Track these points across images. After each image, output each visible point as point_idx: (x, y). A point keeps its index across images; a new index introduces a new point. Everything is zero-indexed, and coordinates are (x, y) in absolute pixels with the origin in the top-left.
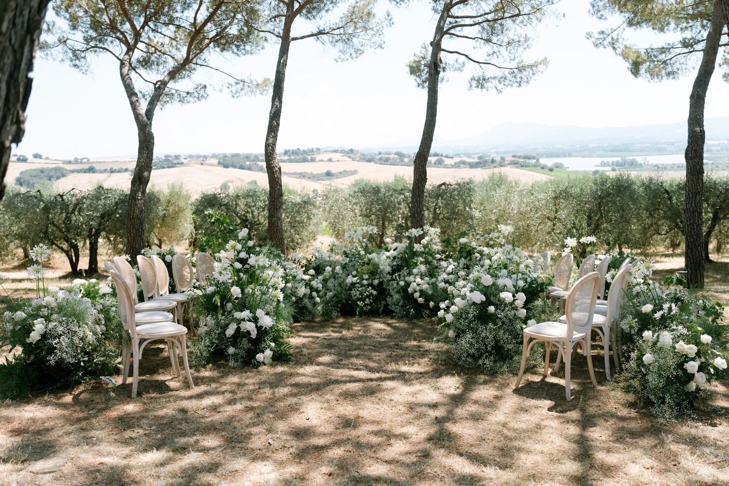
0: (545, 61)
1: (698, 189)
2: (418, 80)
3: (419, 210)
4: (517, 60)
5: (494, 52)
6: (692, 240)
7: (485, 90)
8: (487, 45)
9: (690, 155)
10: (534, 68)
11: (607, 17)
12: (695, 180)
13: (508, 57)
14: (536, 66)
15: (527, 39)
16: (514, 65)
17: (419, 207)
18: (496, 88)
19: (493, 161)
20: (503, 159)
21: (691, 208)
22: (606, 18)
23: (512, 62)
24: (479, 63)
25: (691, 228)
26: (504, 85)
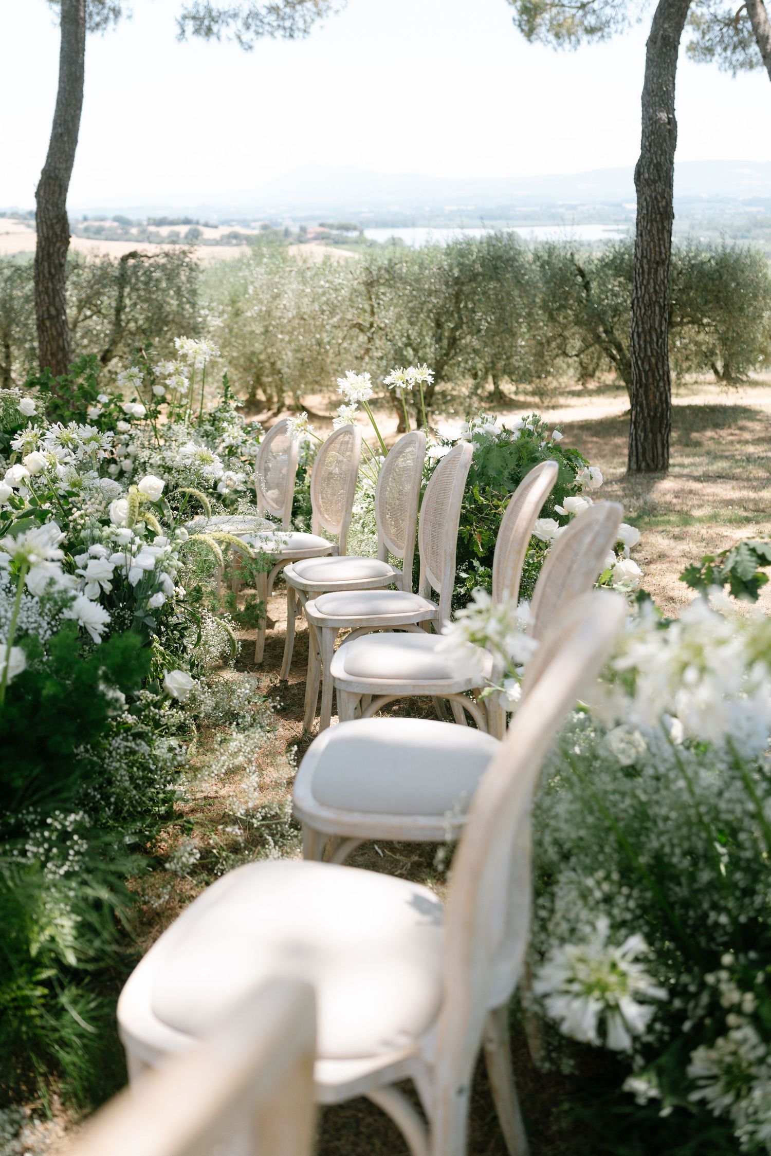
1: (660, 253)
3: (53, 311)
6: (647, 368)
7: (213, 39)
9: (646, 176)
12: (655, 232)
17: (52, 303)
19: (287, 234)
20: (303, 230)
21: (647, 297)
25: (645, 341)
26: (256, 31)
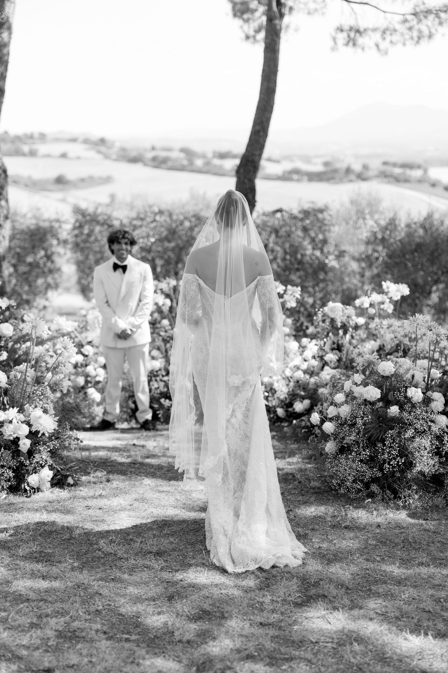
2: (246, 28)
10: (443, 15)
18: (377, 46)
19: (348, 171)
24: (350, 2)
26: (391, 42)
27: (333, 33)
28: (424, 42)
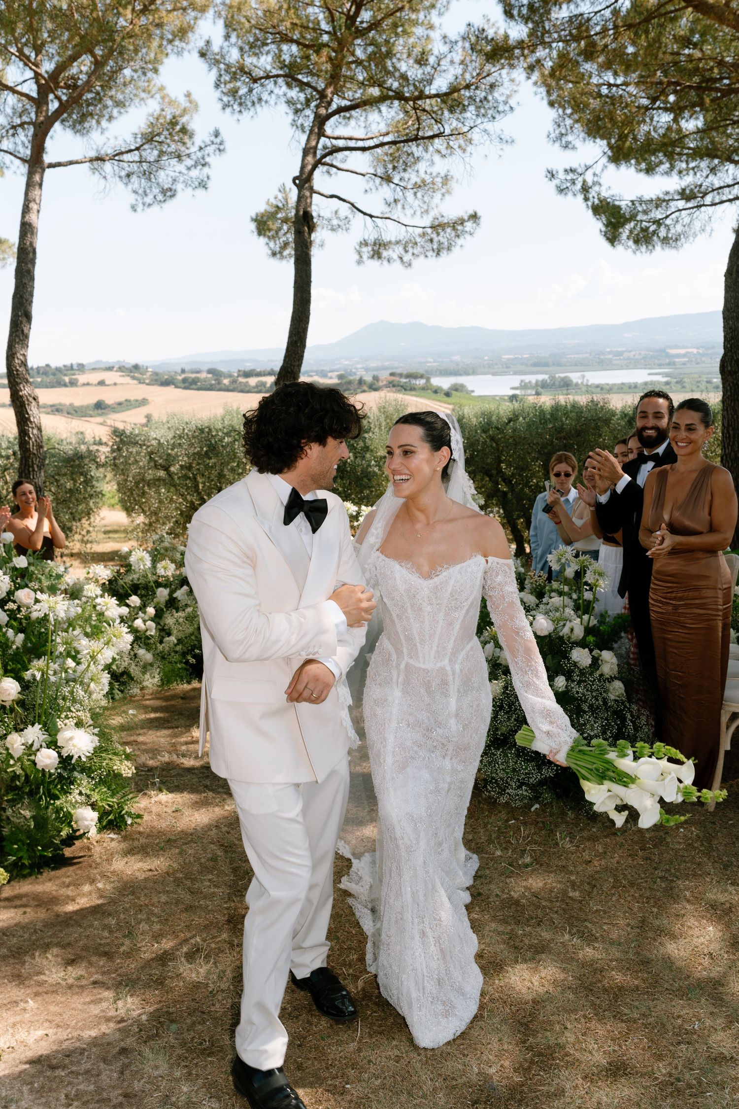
0: (474, 217)
2: (272, 244)
4: (432, 214)
5: (395, 201)
7: (384, 262)
8: (385, 185)
9: (729, 367)
10: (460, 228)
11: (577, 145)
13: (418, 208)
14: (462, 224)
15: (446, 179)
16: (427, 221)
18: (401, 258)
19: (361, 382)
20: (376, 378)
22: (574, 148)
23: (425, 217)
24: (371, 216)
26: (413, 254)
27: (358, 247)
28: (444, 253)
